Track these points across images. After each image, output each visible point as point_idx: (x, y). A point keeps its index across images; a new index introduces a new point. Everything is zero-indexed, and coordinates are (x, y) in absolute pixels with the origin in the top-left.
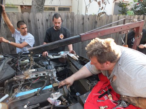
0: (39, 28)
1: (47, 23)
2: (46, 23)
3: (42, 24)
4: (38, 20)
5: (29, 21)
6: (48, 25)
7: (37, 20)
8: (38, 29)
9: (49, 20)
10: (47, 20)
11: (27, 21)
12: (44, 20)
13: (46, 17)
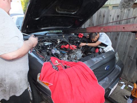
2: (117, 18)
3: (113, 19)
4: (111, 16)
5: (104, 16)
7: (110, 15)
9: (120, 16)
10: (118, 16)
12: (115, 16)
13: (118, 13)
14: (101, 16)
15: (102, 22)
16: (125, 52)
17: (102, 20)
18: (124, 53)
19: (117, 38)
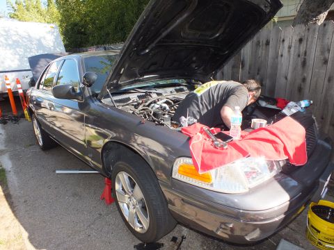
0: (282, 56)
1: (299, 47)
2: (298, 45)
3: (290, 47)
4: (283, 41)
5: (268, 43)
6: (299, 52)
7: (281, 40)
8: (279, 57)
9: (305, 40)
10: (301, 40)
11: (265, 42)
12: (294, 41)
13: (300, 33)
14: (261, 44)
15: (263, 55)
16: (324, 117)
17: (264, 52)
18: (322, 118)
19: (302, 86)
